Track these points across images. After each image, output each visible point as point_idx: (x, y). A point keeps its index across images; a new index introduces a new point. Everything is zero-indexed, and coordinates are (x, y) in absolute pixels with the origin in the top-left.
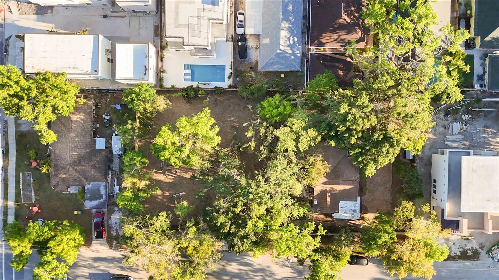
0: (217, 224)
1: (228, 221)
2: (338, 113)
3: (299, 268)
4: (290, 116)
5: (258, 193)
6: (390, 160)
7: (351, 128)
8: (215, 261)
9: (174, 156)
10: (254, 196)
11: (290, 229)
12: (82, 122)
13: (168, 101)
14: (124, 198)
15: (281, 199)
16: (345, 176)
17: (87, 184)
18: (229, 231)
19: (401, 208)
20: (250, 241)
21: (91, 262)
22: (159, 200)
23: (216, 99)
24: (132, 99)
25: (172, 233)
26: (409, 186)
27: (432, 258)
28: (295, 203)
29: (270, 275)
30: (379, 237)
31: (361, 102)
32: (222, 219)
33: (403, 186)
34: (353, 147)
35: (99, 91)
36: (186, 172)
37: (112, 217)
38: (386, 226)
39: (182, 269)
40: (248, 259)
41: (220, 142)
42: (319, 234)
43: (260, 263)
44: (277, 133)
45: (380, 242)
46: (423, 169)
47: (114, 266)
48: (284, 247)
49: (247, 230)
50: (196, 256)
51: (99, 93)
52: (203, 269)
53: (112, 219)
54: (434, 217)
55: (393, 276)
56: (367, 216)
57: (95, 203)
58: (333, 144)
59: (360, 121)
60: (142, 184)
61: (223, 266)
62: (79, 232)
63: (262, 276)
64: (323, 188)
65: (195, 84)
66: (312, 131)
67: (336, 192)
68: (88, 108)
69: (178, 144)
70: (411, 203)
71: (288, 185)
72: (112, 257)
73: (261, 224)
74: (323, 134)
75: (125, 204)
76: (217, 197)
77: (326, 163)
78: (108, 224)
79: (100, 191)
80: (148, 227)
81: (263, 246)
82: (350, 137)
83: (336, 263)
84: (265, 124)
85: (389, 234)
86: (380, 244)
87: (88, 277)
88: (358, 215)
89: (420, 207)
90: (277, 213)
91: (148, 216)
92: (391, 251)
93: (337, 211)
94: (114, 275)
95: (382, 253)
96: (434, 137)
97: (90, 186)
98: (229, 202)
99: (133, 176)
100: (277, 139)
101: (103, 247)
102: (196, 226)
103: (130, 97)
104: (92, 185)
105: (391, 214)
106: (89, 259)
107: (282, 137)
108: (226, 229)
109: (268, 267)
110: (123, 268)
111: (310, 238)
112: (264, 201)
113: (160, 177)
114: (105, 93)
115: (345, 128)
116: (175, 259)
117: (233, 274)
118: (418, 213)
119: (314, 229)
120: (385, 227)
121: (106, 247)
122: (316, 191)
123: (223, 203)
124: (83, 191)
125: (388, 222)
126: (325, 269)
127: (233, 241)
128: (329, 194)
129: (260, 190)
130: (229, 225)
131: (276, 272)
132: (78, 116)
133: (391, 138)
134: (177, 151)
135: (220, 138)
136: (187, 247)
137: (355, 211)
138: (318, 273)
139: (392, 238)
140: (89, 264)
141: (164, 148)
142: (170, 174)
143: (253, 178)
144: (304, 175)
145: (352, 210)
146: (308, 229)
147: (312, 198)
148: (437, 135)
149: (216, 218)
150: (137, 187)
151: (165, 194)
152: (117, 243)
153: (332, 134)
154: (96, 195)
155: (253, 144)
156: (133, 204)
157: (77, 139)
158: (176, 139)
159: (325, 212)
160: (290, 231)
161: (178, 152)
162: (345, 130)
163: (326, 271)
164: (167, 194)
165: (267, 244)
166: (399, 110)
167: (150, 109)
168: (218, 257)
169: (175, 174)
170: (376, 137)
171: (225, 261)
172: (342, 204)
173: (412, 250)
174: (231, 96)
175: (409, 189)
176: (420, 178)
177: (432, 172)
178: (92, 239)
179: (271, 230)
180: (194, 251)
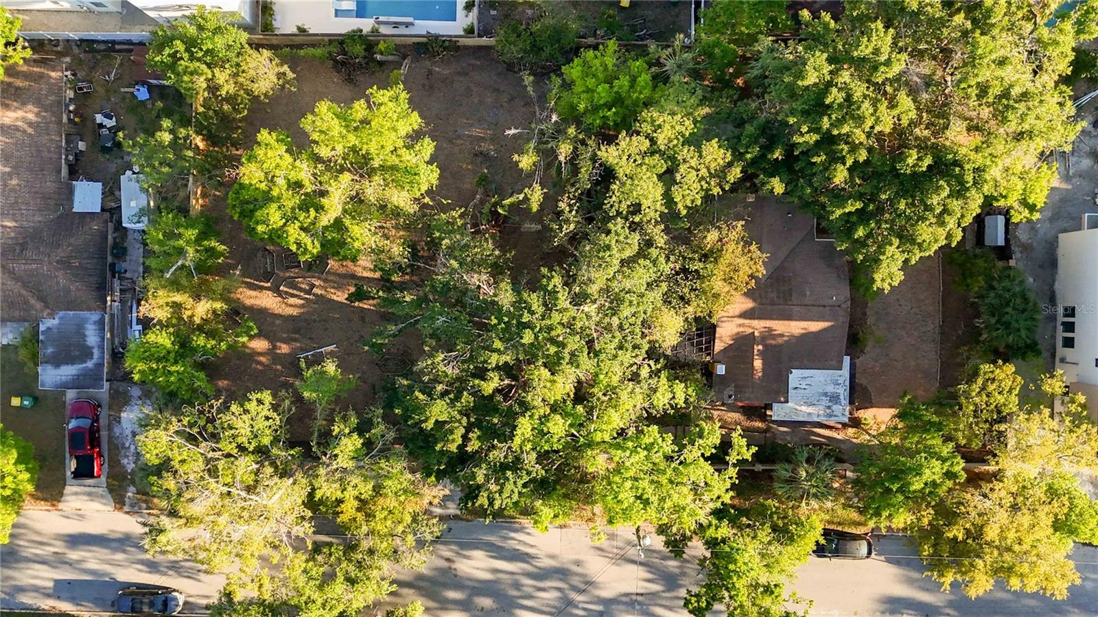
0: (423, 425)
1: (458, 417)
2: (800, 83)
3: (666, 567)
4: (647, 104)
5: (550, 329)
6: (949, 236)
7: (835, 132)
8: (420, 544)
9: (297, 224)
10: (536, 337)
11: (647, 440)
12: (30, 130)
13: (285, 68)
14: (146, 352)
15: (621, 347)
16: (808, 293)
17: (45, 314)
18: (461, 447)
19: (980, 381)
20: (526, 479)
21: (59, 547)
22: (260, 367)
23: (430, 73)
24: (173, 55)
25: (292, 456)
26: (998, 321)
27: (1072, 533)
28: (659, 371)
29: (583, 586)
30: (914, 470)
31: (870, 49)
32: (439, 411)
33: (978, 322)
34: (839, 196)
35: (87, 44)
36: (339, 287)
37: (124, 415)
38: (933, 438)
39: (321, 566)
40: (518, 540)
41: (435, 182)
42: (733, 458)
43: (556, 551)
44: (609, 154)
45: (917, 485)
46: (1031, 280)
47: (126, 560)
48: (627, 496)
49: (517, 441)
50: (365, 529)
51: (86, 52)
52: (386, 566)
53: (125, 423)
54: (1080, 409)
55: (948, 588)
56: (867, 415)
57: (68, 371)
58: (778, 186)
59: (866, 108)
60: (201, 309)
61: (448, 560)
62: (15, 455)
63: (559, 589)
64: (741, 329)
65: (366, 25)
66: (716, 146)
67: (780, 341)
68: (50, 92)
69: (309, 188)
70: (1010, 368)
71: (641, 308)
72: (121, 533)
73: (558, 427)
74: (749, 156)
75: (151, 369)
76: (427, 349)
77: (753, 247)
78: (110, 438)
79: (85, 336)
80: (215, 437)
81: (566, 496)
82: (830, 165)
83: (779, 548)
84: (572, 131)
85: (944, 460)
86: (915, 491)
87: (51, 591)
88: (842, 411)
89: (1034, 381)
90: (606, 398)
91: (217, 404)
92: (947, 514)
93: (782, 399)
94: (129, 585)
95: (919, 519)
96: (1064, 186)
97: (56, 322)
98: (463, 362)
99: (175, 285)
100: (607, 175)
101: (96, 505)
102: (361, 435)
103: (167, 51)
104: (61, 318)
105: (947, 401)
106: (55, 539)
107: (623, 168)
108: (453, 440)
109: (578, 563)
110: (153, 566)
111: (707, 467)
112: (566, 351)
113: (267, 300)
114: (104, 51)
115: (815, 137)
116: (294, 533)
117: (476, 585)
118: (1033, 399)
119: (717, 442)
120: (929, 442)
121: (105, 504)
122: (720, 338)
123: (444, 365)
124: (33, 339)
125: (939, 427)
126: (750, 565)
127: (474, 476)
128: (760, 347)
129: (556, 317)
130: (463, 431)
131: (599, 580)
132: (20, 114)
133: (956, 163)
134: (304, 207)
135: (436, 174)
136: (340, 502)
137: (834, 398)
138: (730, 578)
139: (949, 475)
140: (54, 553)
141: (267, 198)
142: (295, 292)
143: (534, 286)
144: (686, 290)
145: (826, 394)
146: (701, 441)
147: (708, 358)
148: (1074, 180)
149: (420, 409)
150: (185, 317)
151: (279, 351)
152: (138, 493)
153: (775, 157)
154: (71, 350)
155: (536, 196)
156: (174, 368)
157: (14, 182)
158: (304, 171)
159: (748, 399)
160: (648, 448)
161: (308, 211)
162: (817, 141)
163: (752, 572)
164: (284, 349)
165: (575, 491)
166: (984, 74)
167: (228, 88)
168: (432, 533)
169: (309, 292)
170: (910, 161)
171: (453, 547)
172: (795, 376)
173: (1015, 508)
174: (473, 62)
175: (998, 329)
176: (1032, 299)
177: (1057, 286)
178: (65, 480)
179: (590, 445)
180: (359, 514)
